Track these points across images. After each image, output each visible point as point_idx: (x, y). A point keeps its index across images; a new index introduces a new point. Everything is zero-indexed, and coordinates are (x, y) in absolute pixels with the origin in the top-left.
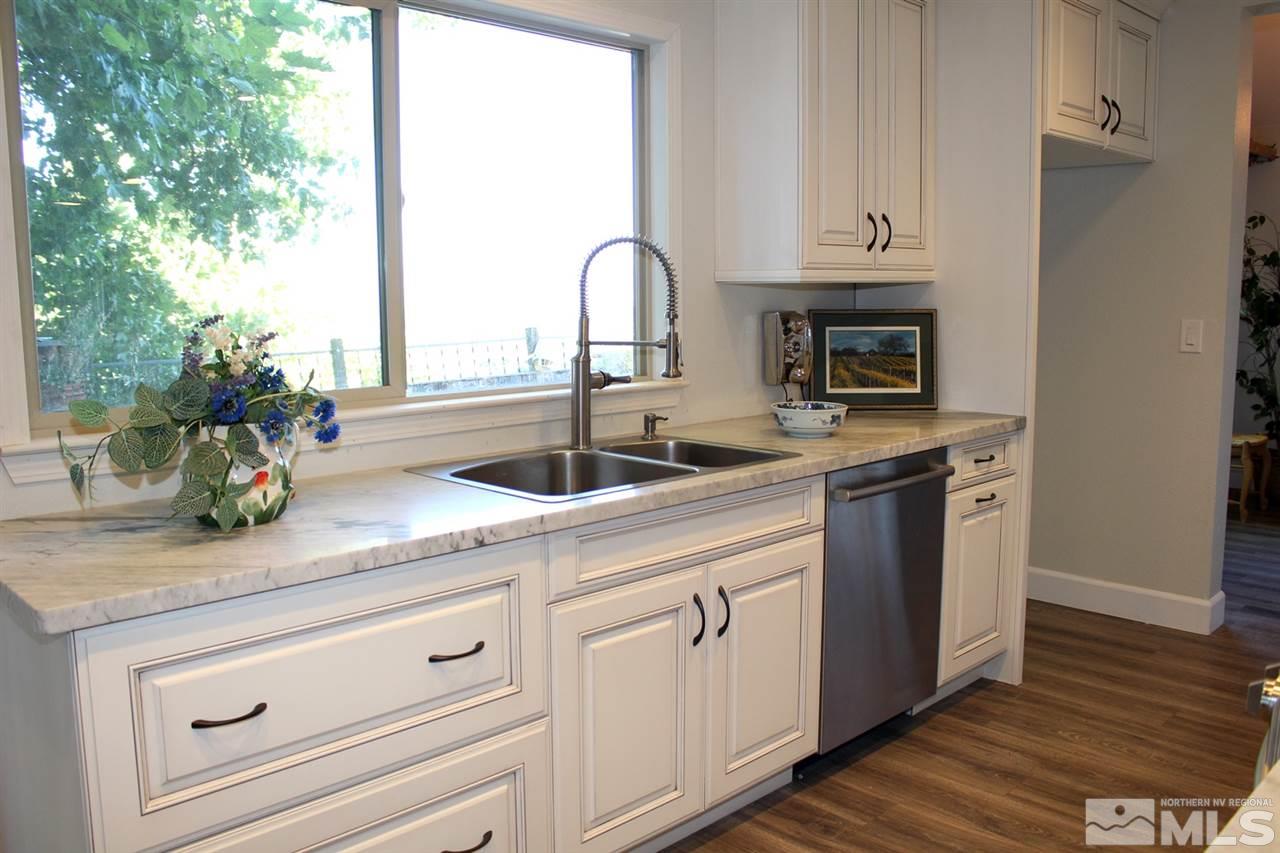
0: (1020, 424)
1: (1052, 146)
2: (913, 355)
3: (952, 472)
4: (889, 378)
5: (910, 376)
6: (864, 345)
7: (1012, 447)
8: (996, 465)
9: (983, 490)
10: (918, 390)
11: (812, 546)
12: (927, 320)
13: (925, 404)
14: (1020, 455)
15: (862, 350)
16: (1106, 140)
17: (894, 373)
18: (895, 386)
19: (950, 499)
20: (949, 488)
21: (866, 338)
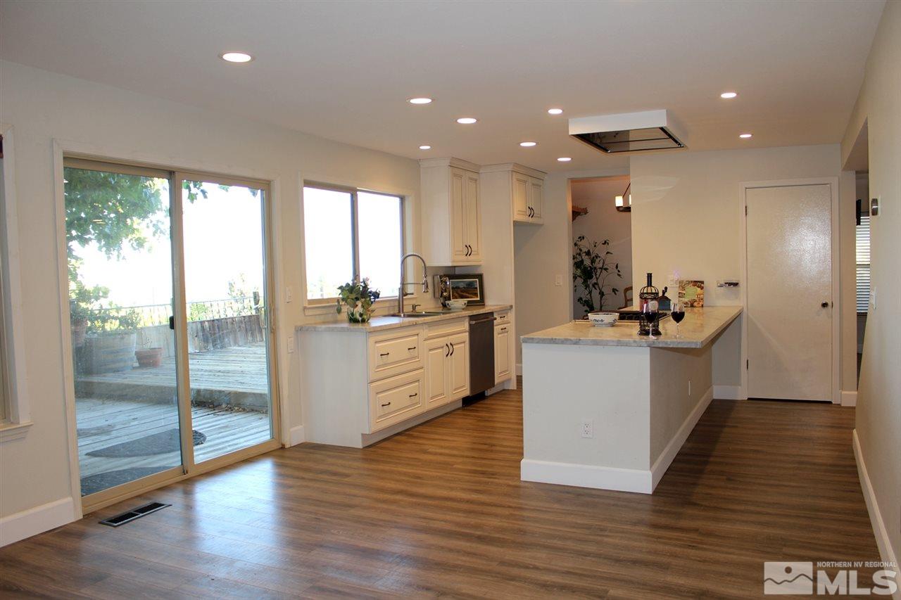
0: (511, 307)
1: (516, 224)
2: (477, 288)
3: (495, 319)
4: (470, 296)
5: (476, 295)
6: (461, 285)
7: (509, 314)
8: (505, 319)
9: (502, 326)
10: (479, 299)
11: (466, 336)
12: (480, 277)
13: (482, 302)
14: (511, 316)
15: (461, 287)
16: (530, 220)
17: (471, 294)
18: (471, 298)
19: (495, 328)
20: (495, 324)
21: (462, 283)
